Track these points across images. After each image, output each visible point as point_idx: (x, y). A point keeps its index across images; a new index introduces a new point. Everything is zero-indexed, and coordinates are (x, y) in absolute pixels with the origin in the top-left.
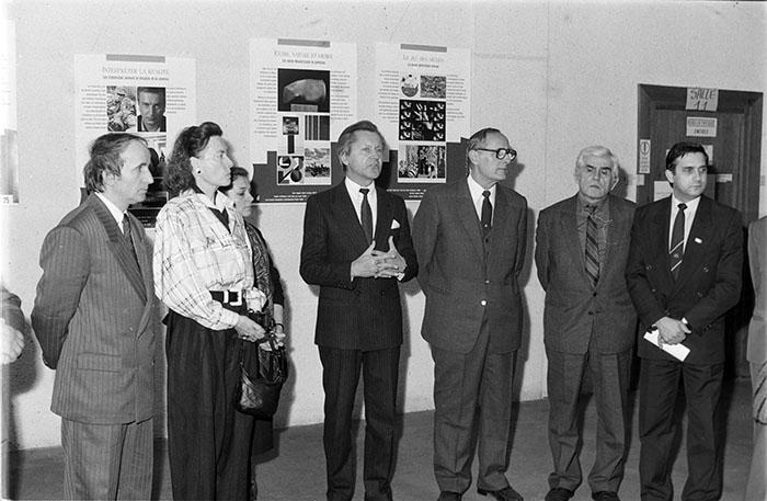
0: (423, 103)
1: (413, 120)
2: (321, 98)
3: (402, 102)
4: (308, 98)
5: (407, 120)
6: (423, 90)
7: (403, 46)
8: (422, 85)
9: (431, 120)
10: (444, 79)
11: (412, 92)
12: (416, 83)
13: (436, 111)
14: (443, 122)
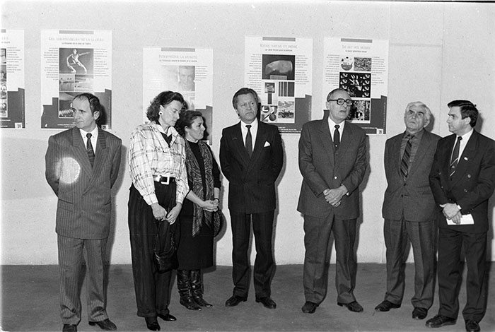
0: (356, 74)
1: (349, 85)
2: (289, 72)
3: (341, 74)
4: (281, 72)
5: (345, 85)
6: (356, 66)
7: (342, 40)
8: (355, 63)
9: (360, 85)
10: (370, 59)
11: (349, 67)
12: (351, 62)
13: (365, 80)
14: (369, 86)
